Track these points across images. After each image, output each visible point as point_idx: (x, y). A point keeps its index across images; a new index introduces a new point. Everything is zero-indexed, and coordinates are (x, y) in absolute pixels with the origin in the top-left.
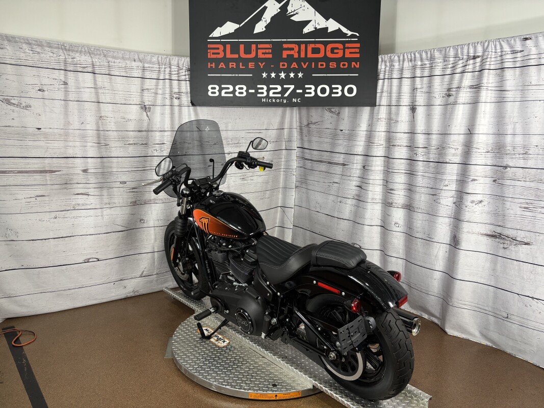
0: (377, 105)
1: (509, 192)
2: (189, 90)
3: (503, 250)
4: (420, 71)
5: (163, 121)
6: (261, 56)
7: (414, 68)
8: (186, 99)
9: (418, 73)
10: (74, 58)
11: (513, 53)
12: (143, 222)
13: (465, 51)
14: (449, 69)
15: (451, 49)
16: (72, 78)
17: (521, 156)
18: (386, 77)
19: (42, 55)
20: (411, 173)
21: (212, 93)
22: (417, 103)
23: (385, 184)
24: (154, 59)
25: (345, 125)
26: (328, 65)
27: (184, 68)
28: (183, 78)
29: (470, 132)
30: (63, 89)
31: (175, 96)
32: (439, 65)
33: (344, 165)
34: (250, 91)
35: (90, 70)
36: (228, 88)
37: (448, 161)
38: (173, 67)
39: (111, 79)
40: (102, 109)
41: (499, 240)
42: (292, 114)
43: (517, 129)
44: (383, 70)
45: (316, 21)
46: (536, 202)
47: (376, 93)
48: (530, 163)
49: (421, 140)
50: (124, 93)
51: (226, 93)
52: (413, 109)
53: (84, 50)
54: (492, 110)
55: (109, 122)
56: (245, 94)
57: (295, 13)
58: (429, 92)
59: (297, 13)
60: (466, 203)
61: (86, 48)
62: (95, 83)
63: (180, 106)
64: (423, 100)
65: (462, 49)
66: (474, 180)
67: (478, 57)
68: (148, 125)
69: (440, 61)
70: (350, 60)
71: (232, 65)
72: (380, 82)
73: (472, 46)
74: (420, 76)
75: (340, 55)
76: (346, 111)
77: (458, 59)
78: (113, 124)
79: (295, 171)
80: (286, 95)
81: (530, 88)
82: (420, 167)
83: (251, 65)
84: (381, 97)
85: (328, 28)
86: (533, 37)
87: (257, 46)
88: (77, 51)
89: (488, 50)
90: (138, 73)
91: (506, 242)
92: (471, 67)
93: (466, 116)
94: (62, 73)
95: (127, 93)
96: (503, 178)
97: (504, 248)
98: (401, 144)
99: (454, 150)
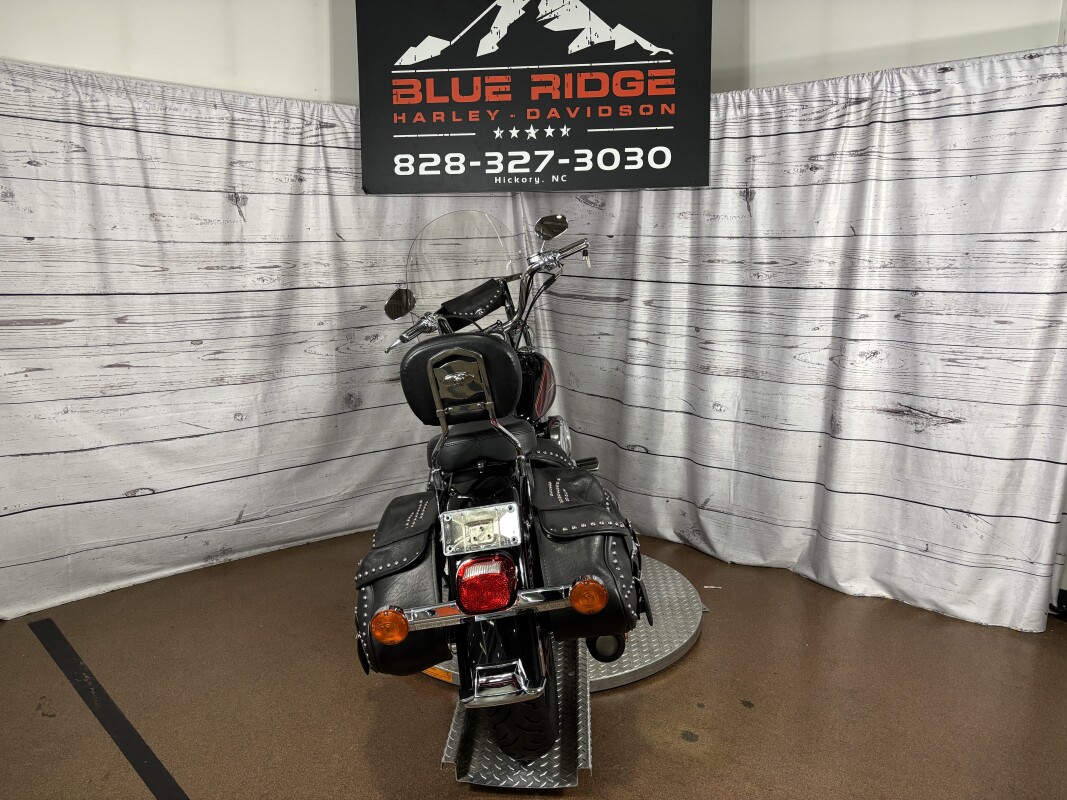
1: (922, 335)
3: (915, 435)
4: (758, 125)
7: (747, 119)
9: (756, 128)
10: (96, 100)
11: (923, 94)
12: (239, 418)
13: (842, 90)
14: (812, 122)
15: (816, 87)
16: (96, 140)
17: (941, 272)
19: (33, 94)
20: (749, 311)
21: (402, 169)
22: (755, 185)
23: (694, 333)
24: (253, 105)
25: (616, 226)
26: (616, 111)
27: (314, 122)
28: (313, 140)
29: (853, 233)
30: (81, 161)
32: (794, 114)
33: (619, 300)
35: (128, 123)
36: (432, 160)
37: (818, 285)
38: (292, 120)
39: (169, 142)
40: (156, 200)
41: (908, 419)
43: (933, 226)
46: (969, 350)
48: (958, 284)
49: (764, 248)
50: (198, 169)
51: (427, 168)
52: (747, 194)
53: (114, 85)
54: (889, 194)
55: (168, 225)
57: (552, 16)
58: (779, 163)
59: (556, 17)
60: (851, 358)
61: (121, 82)
62: (139, 150)
64: (765, 173)
65: (836, 86)
66: (863, 317)
67: (864, 100)
68: (243, 230)
69: (795, 108)
70: (657, 101)
71: (438, 116)
73: (853, 80)
74: (759, 134)
76: (618, 199)
77: (829, 103)
78: (175, 229)
81: (953, 154)
82: (765, 297)
83: (473, 116)
85: (614, 41)
86: (956, 66)
89: (880, 88)
90: (221, 131)
91: (920, 421)
92: (852, 117)
93: (846, 204)
94: (73, 130)
95: (201, 169)
96: (911, 311)
97: (917, 431)
98: (725, 257)
99: (828, 265)
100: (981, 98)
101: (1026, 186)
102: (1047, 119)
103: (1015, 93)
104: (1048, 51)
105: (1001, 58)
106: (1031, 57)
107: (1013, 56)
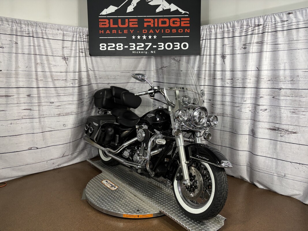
4: (227, 34)
6: (131, 26)
7: (223, 32)
9: (226, 35)
10: (22, 28)
11: (282, 22)
12: (65, 126)
13: (253, 22)
14: (244, 33)
15: (245, 21)
16: (20, 40)
18: (207, 38)
20: (224, 95)
22: (226, 53)
24: (70, 29)
25: (183, 67)
26: (171, 31)
29: (259, 69)
31: (80, 51)
32: (238, 30)
35: (31, 35)
36: (112, 45)
37: (245, 87)
39: (43, 41)
41: (278, 132)
43: (286, 67)
44: (205, 34)
45: (163, 5)
48: (295, 86)
51: (111, 48)
52: (223, 57)
54: (270, 56)
55: (43, 67)
56: (122, 49)
58: (233, 47)
59: (152, 1)
60: (258, 111)
61: (29, 22)
62: (34, 43)
64: (229, 51)
65: (251, 20)
66: (261, 97)
67: (261, 25)
68: (67, 68)
69: (238, 28)
71: (114, 31)
73: (257, 18)
74: (227, 37)
75: (178, 25)
76: (184, 59)
77: (249, 26)
80: (147, 49)
81: (293, 42)
83: (126, 31)
84: (204, 50)
85: (170, 9)
86: (293, 12)
87: (129, 20)
88: (24, 24)
89: (266, 21)
90: (60, 37)
91: (282, 133)
92: (256, 31)
93: (256, 60)
94: (14, 37)
95: (53, 49)
97: (281, 136)
98: (218, 77)
99: (249, 80)
100: (303, 23)
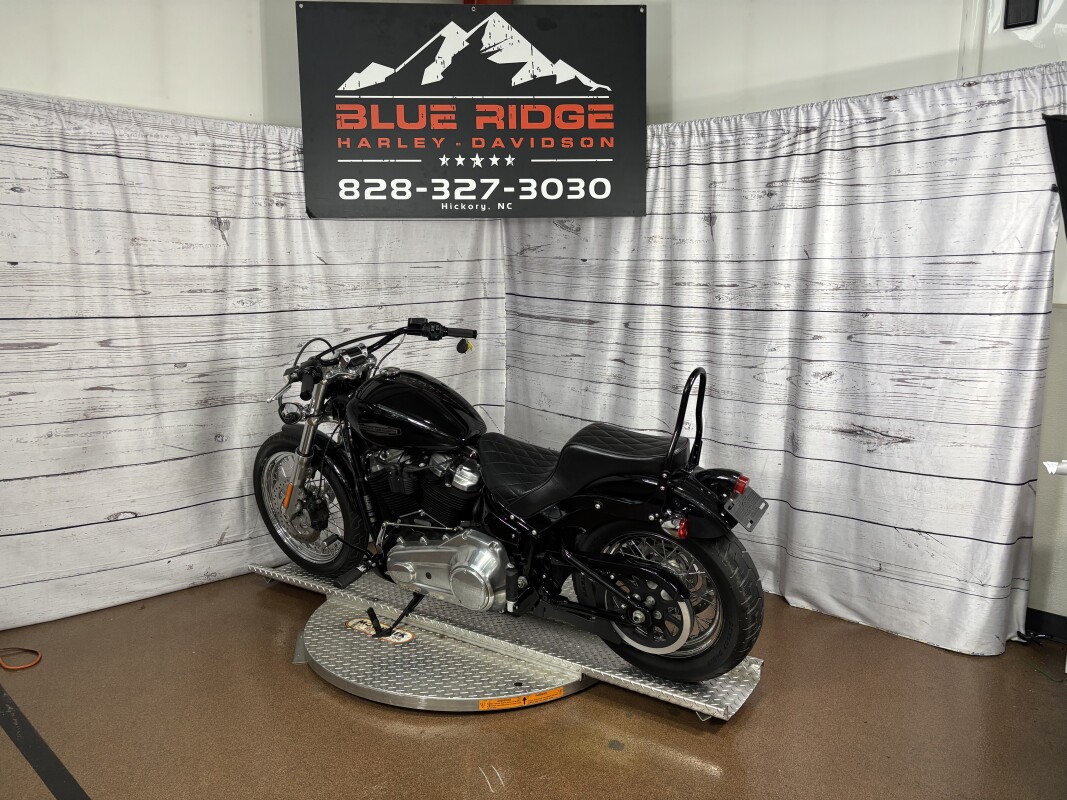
0: (648, 211)
1: (872, 355)
2: (303, 190)
3: (868, 454)
4: (719, 152)
5: (253, 247)
6: (436, 125)
7: (709, 147)
8: (297, 206)
9: (717, 156)
10: (79, 128)
11: (870, 122)
12: (220, 439)
13: (792, 119)
14: (767, 150)
15: (770, 116)
16: (78, 166)
17: (889, 294)
18: (662, 164)
19: (17, 122)
20: (712, 332)
21: (347, 193)
22: (716, 210)
23: (667, 354)
24: (234, 131)
25: (590, 250)
26: (558, 143)
27: (292, 148)
28: (291, 166)
29: (808, 257)
30: (62, 187)
31: (275, 200)
32: (750, 142)
34: (419, 190)
35: (110, 150)
36: (378, 185)
37: (774, 307)
38: (269, 146)
39: (150, 167)
40: (137, 224)
41: (861, 439)
42: (493, 232)
43: (881, 249)
44: (655, 151)
45: (534, 64)
46: (916, 369)
47: (645, 192)
48: (905, 305)
49: (726, 272)
50: (179, 194)
51: (373, 193)
52: (711, 219)
53: (97, 113)
54: (840, 219)
55: (150, 250)
56: (409, 195)
57: (496, 49)
58: (739, 189)
59: (499, 50)
60: (807, 378)
61: (103, 110)
62: (121, 175)
63: (287, 218)
64: (726, 199)
65: (787, 115)
66: (816, 337)
67: (814, 129)
68: (226, 255)
69: (751, 136)
70: (597, 134)
71: (384, 142)
72: (651, 173)
73: (803, 110)
74: (719, 161)
75: (579, 124)
76: (593, 226)
77: (781, 132)
78: (157, 252)
79: (504, 336)
80: (486, 197)
81: (899, 179)
82: (727, 320)
83: (419, 143)
84: (654, 198)
85: (555, 76)
86: (900, 95)
87: (428, 109)
88: (85, 116)
89: (828, 118)
90: (202, 156)
91: (872, 440)
92: (802, 146)
93: (800, 229)
94: (56, 157)
95: (182, 194)
96: (862, 332)
97: (869, 451)
98: (693, 281)
99: (783, 288)
100: (925, 125)
101: (968, 208)
102: (985, 145)
103: (957, 119)
104: (985, 79)
105: (941, 86)
106: (969, 85)
107: (953, 84)
